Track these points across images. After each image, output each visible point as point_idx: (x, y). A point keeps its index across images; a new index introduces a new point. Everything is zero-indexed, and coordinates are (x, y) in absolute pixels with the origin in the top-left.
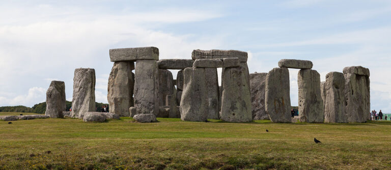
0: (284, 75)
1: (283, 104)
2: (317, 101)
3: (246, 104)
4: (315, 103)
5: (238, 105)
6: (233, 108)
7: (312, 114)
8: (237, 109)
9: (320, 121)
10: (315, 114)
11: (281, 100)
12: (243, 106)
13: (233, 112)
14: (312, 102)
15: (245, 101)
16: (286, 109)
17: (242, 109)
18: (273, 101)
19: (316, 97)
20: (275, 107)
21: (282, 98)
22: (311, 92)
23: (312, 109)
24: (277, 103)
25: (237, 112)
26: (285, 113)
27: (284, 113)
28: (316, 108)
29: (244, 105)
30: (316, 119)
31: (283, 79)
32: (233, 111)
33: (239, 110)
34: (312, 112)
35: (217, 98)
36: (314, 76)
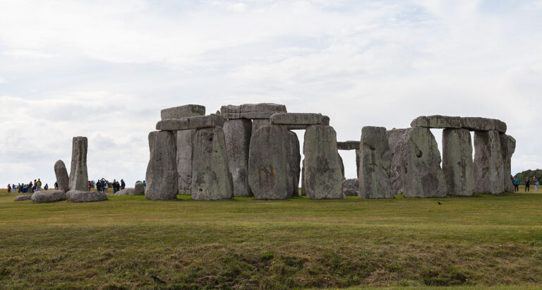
0: (274, 134)
1: (272, 174)
2: (328, 169)
3: (218, 176)
4: (325, 171)
5: (206, 178)
6: (199, 181)
7: (321, 187)
8: (205, 183)
9: (335, 197)
10: (327, 187)
11: (268, 168)
12: (213, 179)
13: (199, 187)
14: (319, 170)
15: (216, 172)
16: (276, 181)
17: (211, 183)
18: (257, 170)
19: (327, 163)
20: (260, 179)
21: (271, 167)
22: (318, 157)
23: (320, 180)
24: (263, 174)
25: (204, 187)
26: (274, 187)
27: (272, 187)
28: (327, 179)
29: (215, 178)
30: (329, 193)
31: (271, 140)
32: (199, 185)
33: (207, 185)
34: (321, 184)
35: (245, 168)
36: (323, 134)
